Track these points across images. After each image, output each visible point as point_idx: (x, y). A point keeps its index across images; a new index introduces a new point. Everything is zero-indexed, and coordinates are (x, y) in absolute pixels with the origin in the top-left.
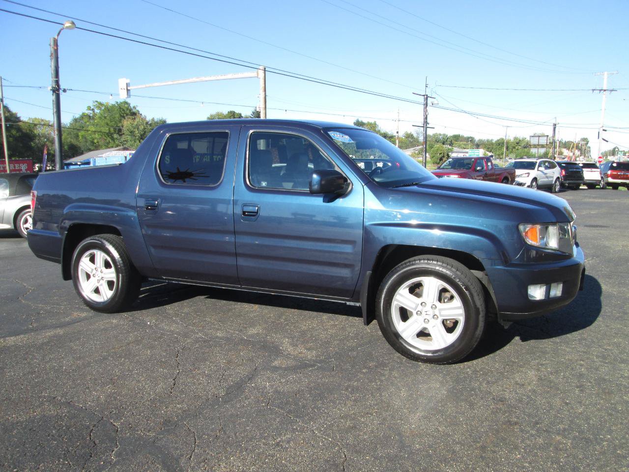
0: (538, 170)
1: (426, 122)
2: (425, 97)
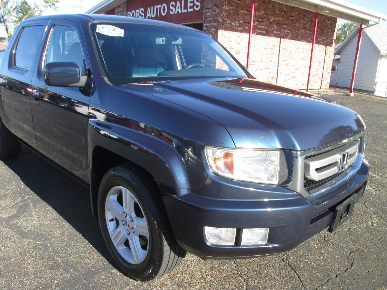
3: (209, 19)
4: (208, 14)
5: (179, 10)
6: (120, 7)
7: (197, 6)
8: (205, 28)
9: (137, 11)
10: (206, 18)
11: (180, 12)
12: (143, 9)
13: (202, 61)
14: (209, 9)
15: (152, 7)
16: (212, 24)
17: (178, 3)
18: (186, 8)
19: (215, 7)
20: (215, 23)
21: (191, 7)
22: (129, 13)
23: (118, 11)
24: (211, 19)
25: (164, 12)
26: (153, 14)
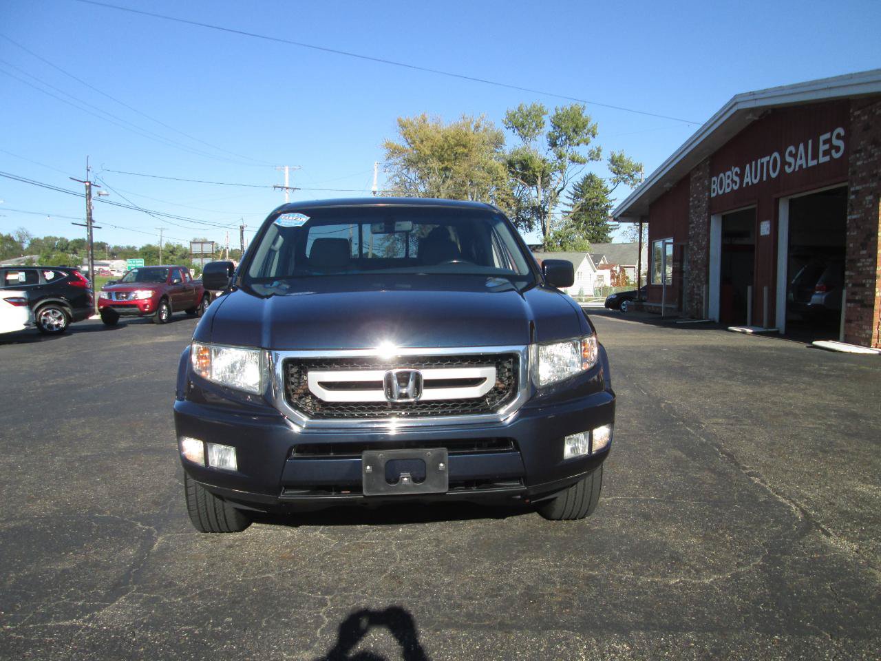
1: (90, 219)
2: (88, 184)
3: (860, 176)
4: (859, 163)
5: (803, 161)
6: (698, 170)
7: (837, 149)
8: (853, 197)
9: (729, 173)
10: (854, 173)
11: (804, 166)
12: (737, 169)
13: (847, 273)
14: (859, 151)
15: (754, 163)
16: (868, 185)
17: (801, 147)
18: (815, 156)
19: (873, 146)
20: (873, 182)
21: (826, 153)
22: (714, 179)
23: (695, 178)
24: (864, 174)
25: (774, 170)
26: (756, 178)
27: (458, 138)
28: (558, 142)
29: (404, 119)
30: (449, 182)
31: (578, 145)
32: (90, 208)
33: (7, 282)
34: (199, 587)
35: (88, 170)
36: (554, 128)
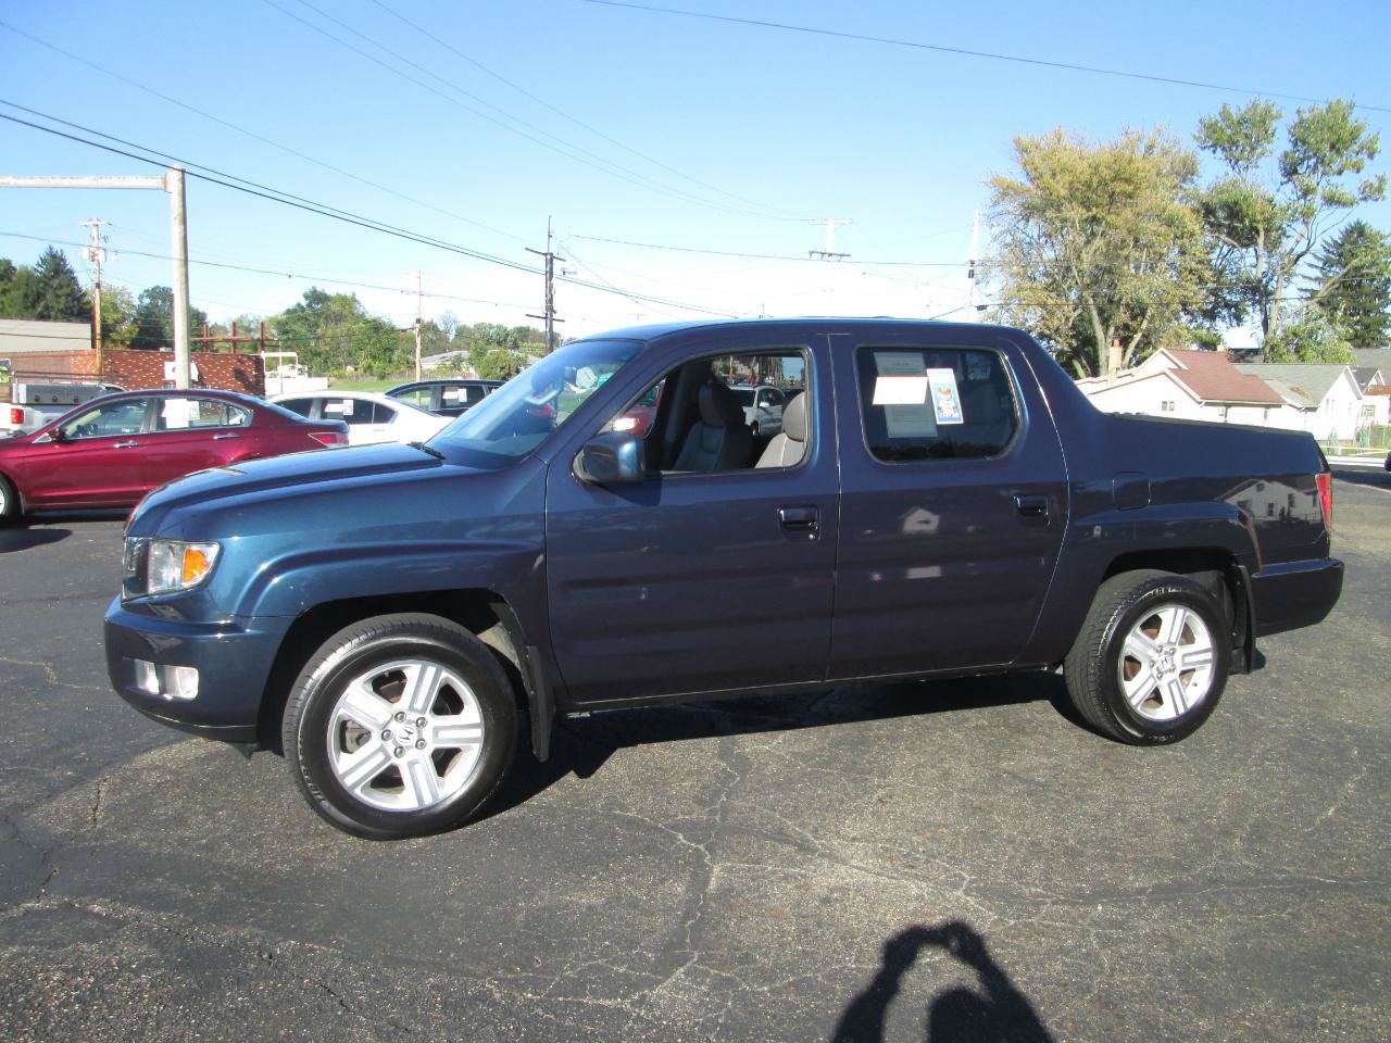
0: (758, 407)
1: (550, 309)
2: (549, 257)
27: (1117, 168)
28: (1301, 170)
29: (1025, 139)
30: (1098, 242)
31: (1340, 173)
32: (550, 291)
33: (443, 403)
34: (792, 971)
35: (550, 236)
36: (1295, 145)
